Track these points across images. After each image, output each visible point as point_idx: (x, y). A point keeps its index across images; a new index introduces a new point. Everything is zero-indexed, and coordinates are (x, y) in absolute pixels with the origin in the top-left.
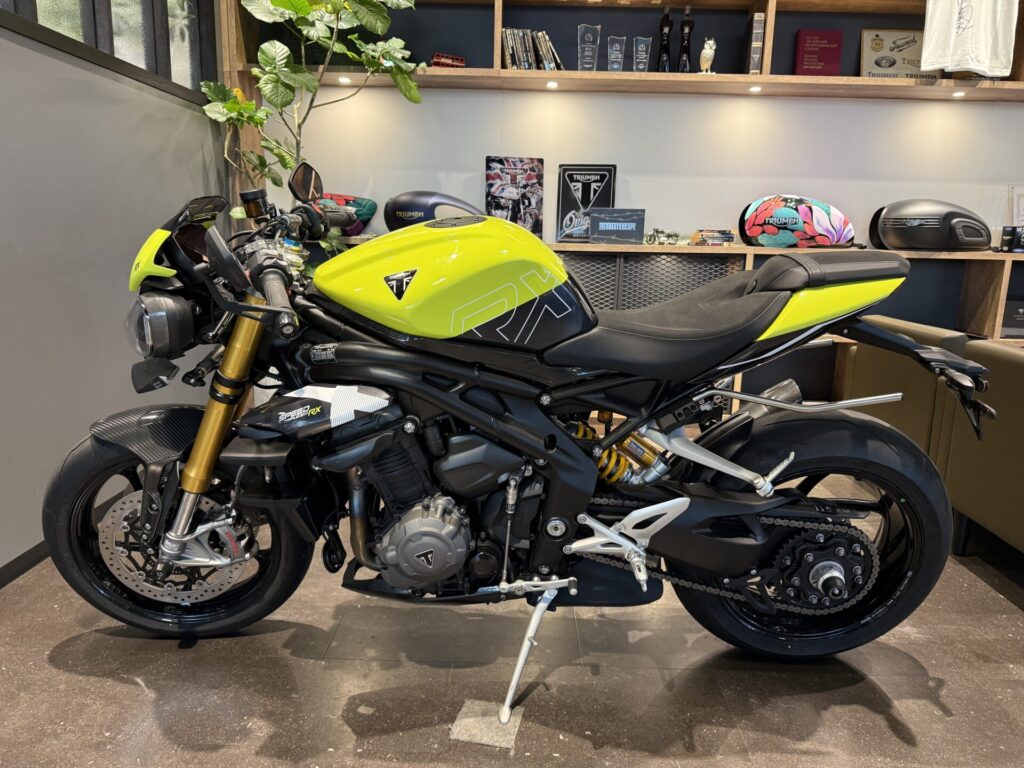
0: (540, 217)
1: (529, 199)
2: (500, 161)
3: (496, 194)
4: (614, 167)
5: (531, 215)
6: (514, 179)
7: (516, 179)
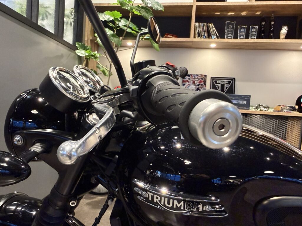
2: (188, 75)
4: (234, 78)
6: (194, 82)
7: (195, 82)
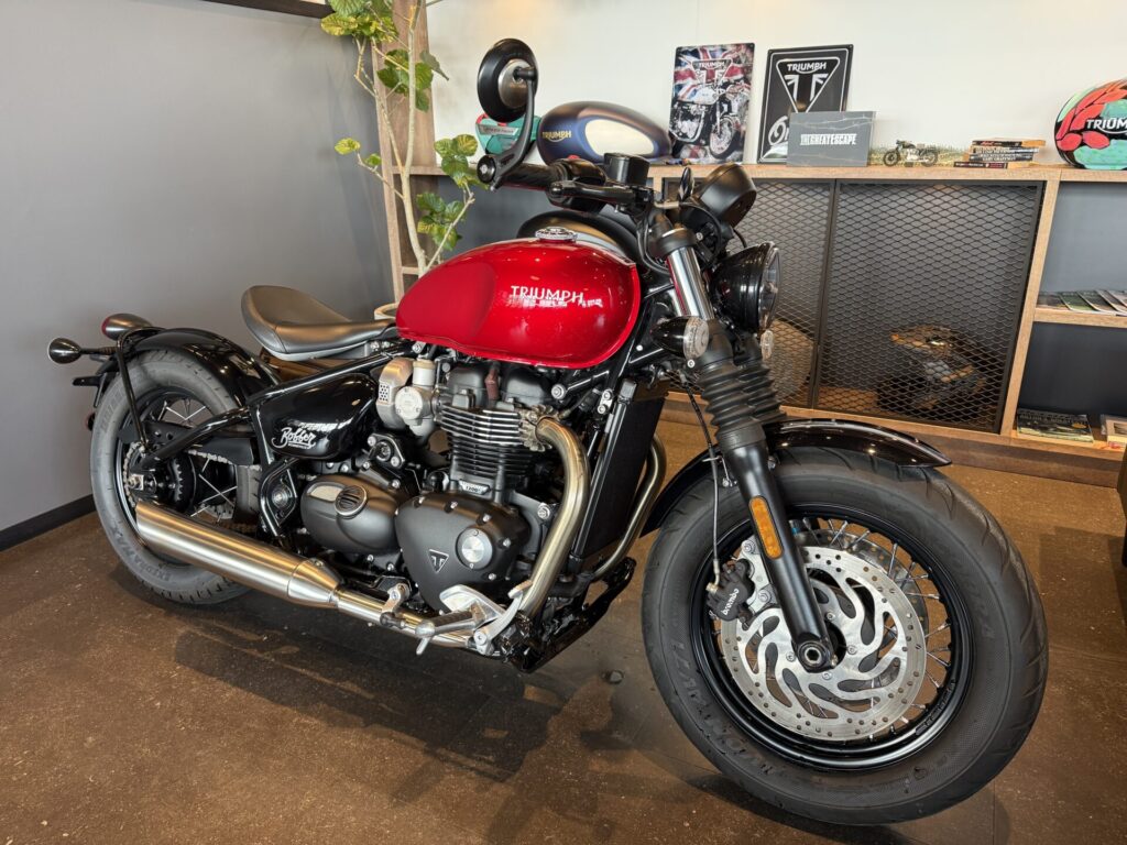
0: (743, 128)
1: (729, 103)
2: (695, 53)
3: (684, 100)
4: (850, 48)
5: (729, 125)
6: (710, 76)
7: (714, 76)
